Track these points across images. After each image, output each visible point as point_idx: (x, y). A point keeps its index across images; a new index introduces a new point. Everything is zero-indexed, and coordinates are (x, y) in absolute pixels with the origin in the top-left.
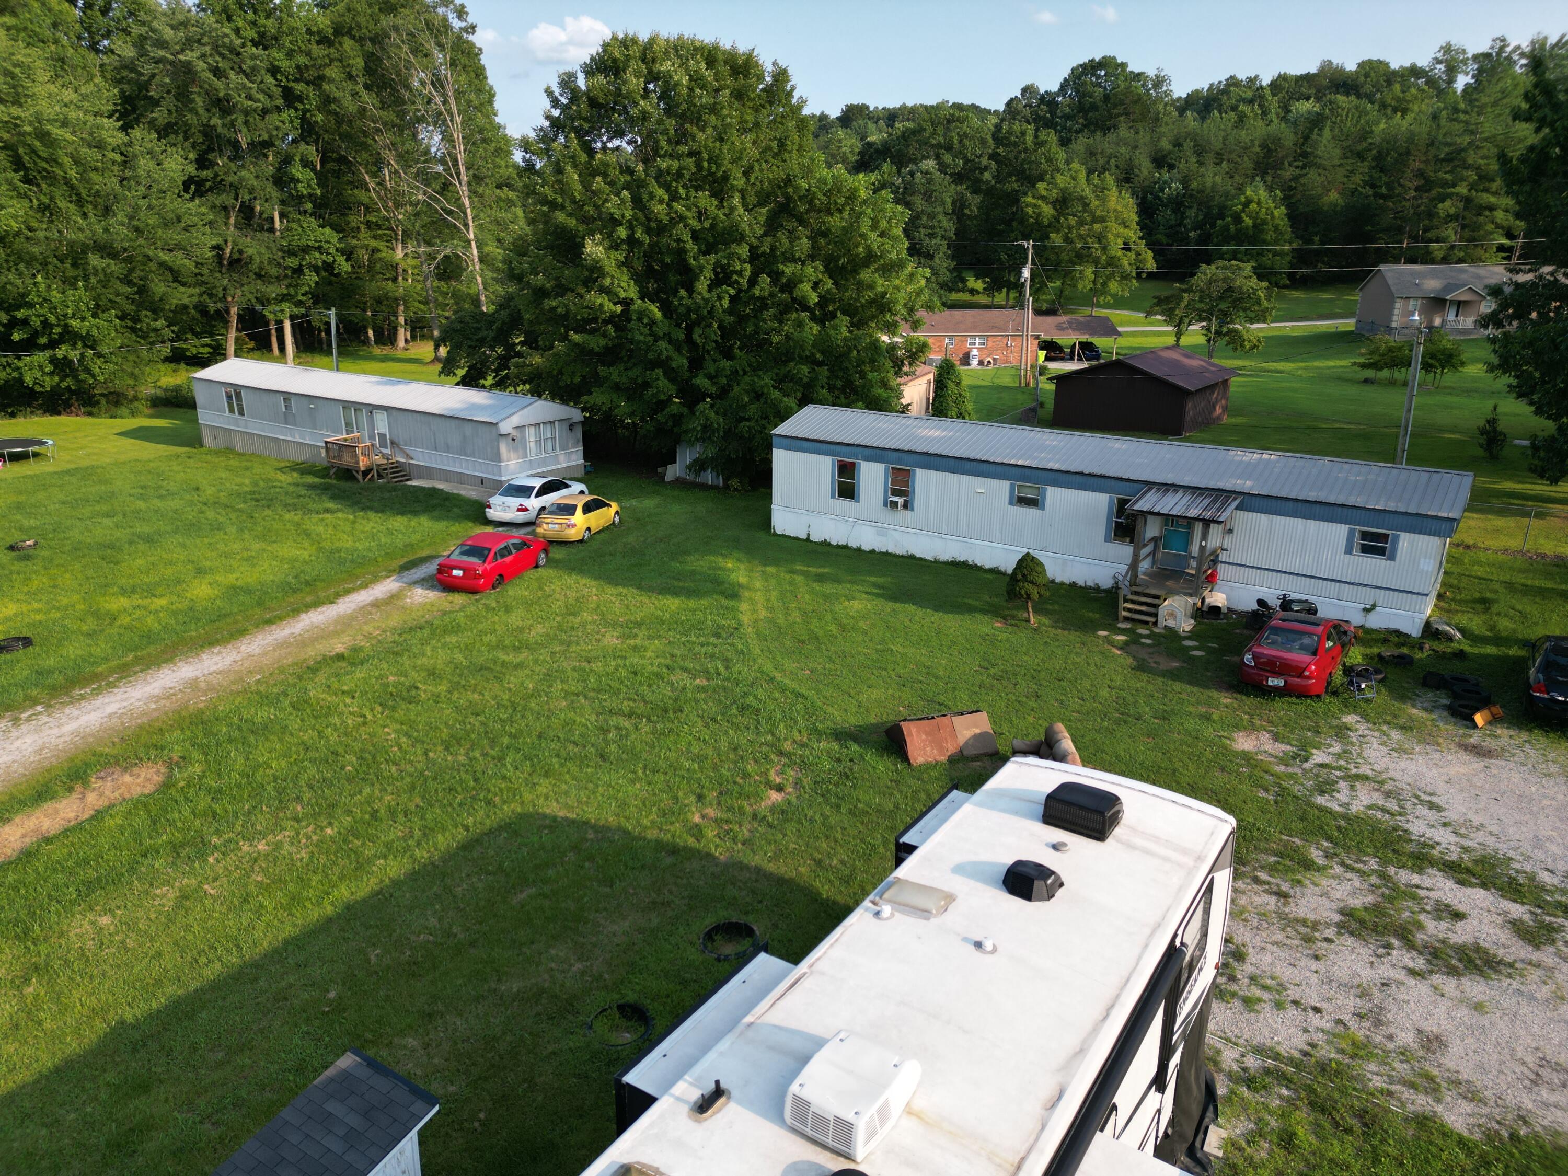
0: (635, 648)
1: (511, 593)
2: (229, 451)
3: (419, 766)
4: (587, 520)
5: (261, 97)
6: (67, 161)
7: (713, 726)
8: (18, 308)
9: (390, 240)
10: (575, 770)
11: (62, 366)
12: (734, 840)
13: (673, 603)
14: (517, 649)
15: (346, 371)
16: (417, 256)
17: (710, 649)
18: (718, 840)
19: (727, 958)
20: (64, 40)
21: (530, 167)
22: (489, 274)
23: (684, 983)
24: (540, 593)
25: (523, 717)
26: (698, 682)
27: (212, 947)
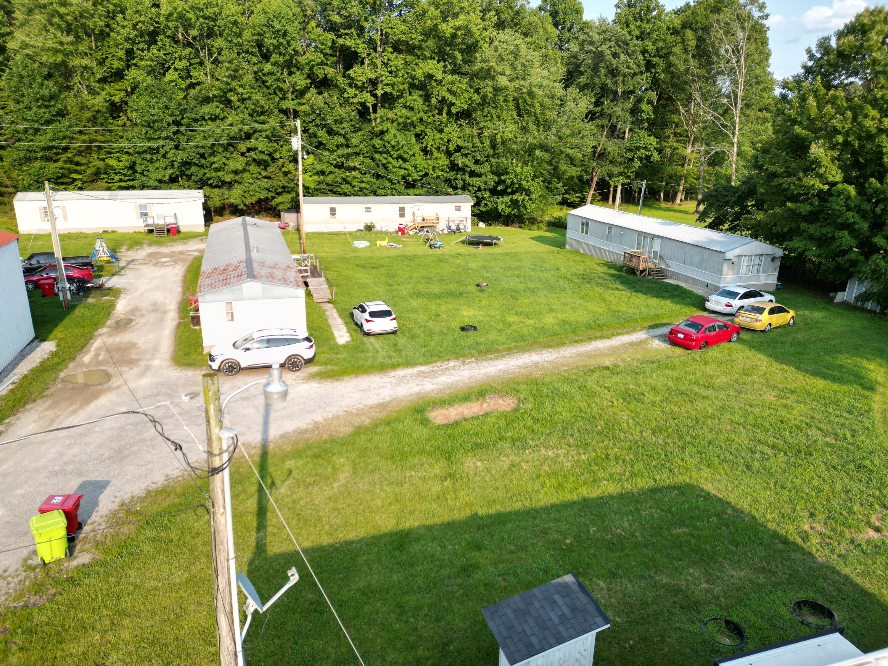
0: (785, 406)
1: (710, 353)
2: (576, 252)
3: (637, 438)
4: (771, 318)
5: (634, 67)
6: (537, 105)
7: (832, 471)
8: (503, 175)
9: (685, 144)
10: (727, 469)
11: (514, 203)
12: (832, 551)
13: (820, 384)
14: (706, 387)
15: (644, 215)
16: (699, 152)
17: (842, 420)
18: (819, 547)
19: (808, 624)
20: (549, 47)
21: (784, 97)
22: (741, 163)
23: (774, 627)
24: (728, 358)
25: (701, 428)
26: (828, 439)
27: (519, 494)
